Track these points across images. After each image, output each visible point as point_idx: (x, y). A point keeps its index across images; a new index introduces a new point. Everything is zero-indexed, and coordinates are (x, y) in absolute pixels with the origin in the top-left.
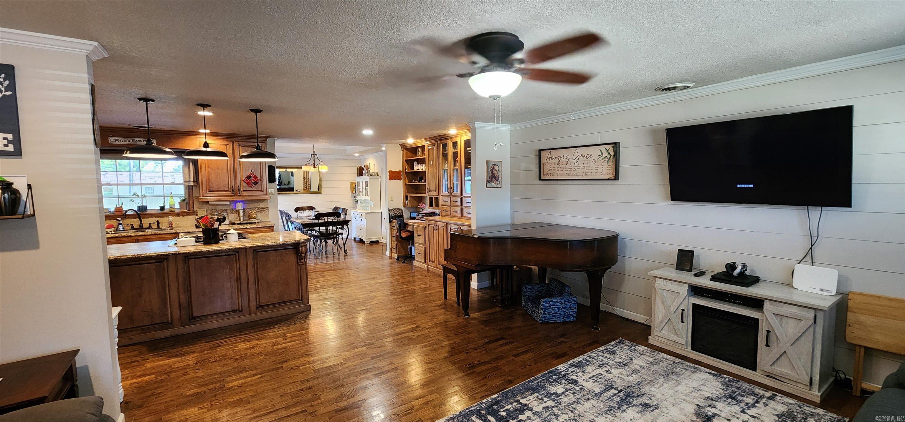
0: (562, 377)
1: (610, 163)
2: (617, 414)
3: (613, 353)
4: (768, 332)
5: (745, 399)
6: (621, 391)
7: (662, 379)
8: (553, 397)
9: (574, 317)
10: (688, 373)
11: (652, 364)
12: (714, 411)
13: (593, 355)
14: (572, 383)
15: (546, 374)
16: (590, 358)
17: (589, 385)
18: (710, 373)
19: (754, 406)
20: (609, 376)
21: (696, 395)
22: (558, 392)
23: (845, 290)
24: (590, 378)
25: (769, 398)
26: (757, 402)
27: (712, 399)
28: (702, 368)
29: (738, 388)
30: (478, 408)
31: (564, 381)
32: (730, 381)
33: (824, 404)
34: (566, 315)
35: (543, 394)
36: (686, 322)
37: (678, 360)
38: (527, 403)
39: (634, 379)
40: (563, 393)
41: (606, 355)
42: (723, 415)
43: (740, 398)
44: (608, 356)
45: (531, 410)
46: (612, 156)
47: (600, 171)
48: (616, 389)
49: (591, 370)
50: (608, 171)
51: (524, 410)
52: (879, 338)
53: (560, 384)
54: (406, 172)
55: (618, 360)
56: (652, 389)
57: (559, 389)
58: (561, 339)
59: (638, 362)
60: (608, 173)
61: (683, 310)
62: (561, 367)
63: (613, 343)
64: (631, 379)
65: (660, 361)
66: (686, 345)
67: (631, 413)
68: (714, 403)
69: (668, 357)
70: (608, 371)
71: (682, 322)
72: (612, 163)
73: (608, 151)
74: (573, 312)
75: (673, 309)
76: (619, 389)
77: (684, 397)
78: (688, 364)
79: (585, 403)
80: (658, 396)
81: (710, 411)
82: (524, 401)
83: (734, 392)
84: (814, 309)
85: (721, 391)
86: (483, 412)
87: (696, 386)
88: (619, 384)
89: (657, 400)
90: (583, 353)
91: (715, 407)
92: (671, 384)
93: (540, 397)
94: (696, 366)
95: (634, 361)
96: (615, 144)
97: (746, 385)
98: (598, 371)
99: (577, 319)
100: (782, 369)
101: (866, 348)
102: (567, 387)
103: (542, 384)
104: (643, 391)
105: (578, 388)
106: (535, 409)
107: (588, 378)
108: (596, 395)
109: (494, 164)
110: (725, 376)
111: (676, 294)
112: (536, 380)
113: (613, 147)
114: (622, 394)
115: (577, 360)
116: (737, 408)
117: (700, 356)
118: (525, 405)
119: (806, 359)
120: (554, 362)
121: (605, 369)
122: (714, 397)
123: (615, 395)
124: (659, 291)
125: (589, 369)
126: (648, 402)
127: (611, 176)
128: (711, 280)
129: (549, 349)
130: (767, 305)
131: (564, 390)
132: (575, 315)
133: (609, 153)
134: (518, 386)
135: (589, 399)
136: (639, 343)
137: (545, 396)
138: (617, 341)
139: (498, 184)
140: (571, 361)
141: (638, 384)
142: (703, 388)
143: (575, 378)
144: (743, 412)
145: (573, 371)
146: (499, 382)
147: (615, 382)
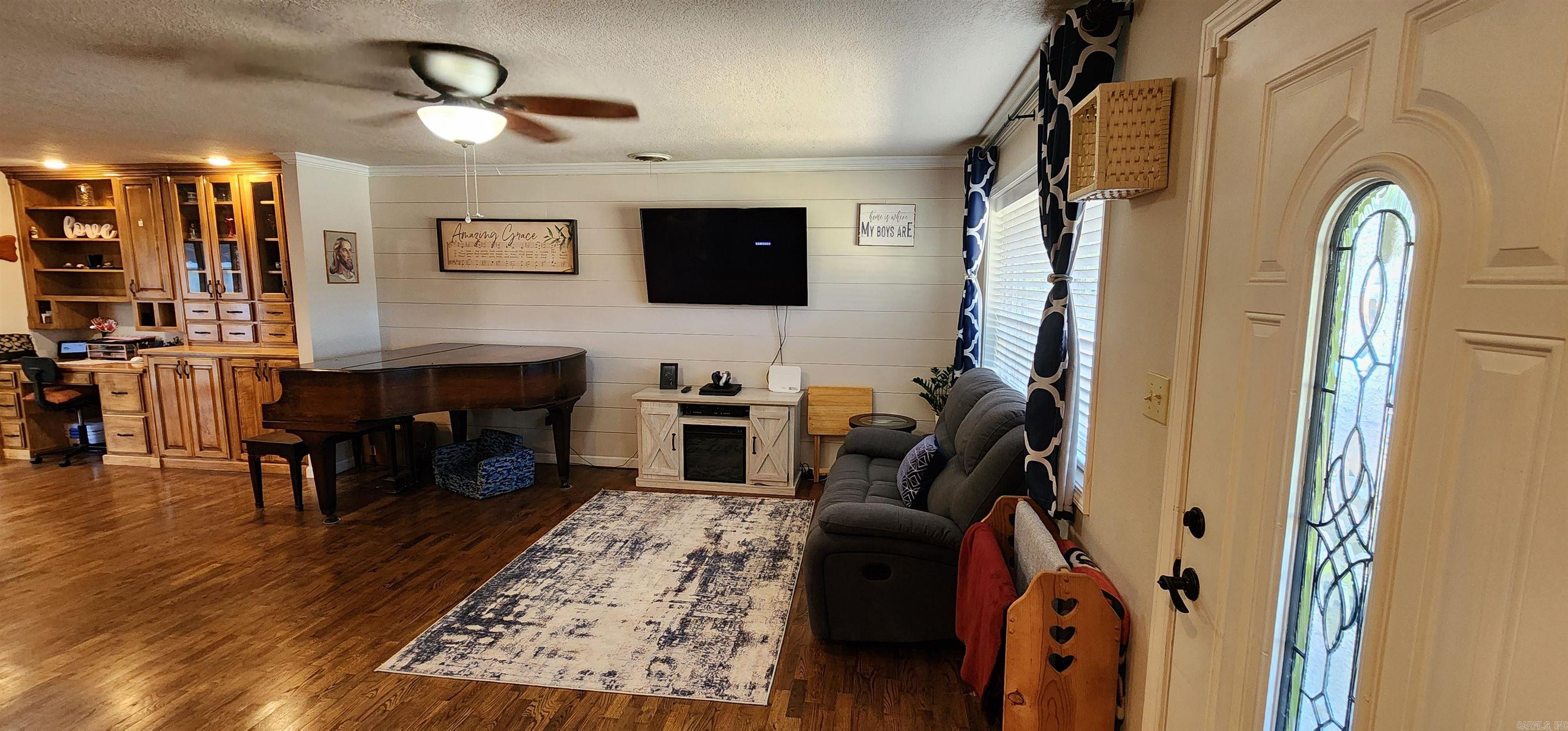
0: (547, 552)
1: (564, 250)
2: (632, 564)
3: (601, 507)
4: (754, 438)
5: (741, 510)
6: (627, 541)
7: (665, 517)
8: (548, 574)
9: (531, 479)
10: (687, 503)
11: (648, 506)
12: (720, 528)
13: (577, 516)
14: (566, 553)
15: (525, 555)
16: (575, 520)
17: (588, 548)
18: (707, 498)
19: (750, 513)
20: (607, 532)
21: (701, 521)
22: (553, 568)
23: (806, 387)
24: (585, 541)
25: (760, 503)
26: (752, 509)
27: (716, 520)
28: (698, 496)
29: (734, 503)
30: (445, 625)
31: (554, 554)
32: (725, 499)
33: (798, 495)
34: (520, 479)
35: (534, 576)
36: (677, 449)
37: (673, 495)
38: (517, 592)
39: (636, 525)
40: (560, 566)
41: (593, 512)
42: (729, 529)
43: (738, 511)
44: (596, 512)
45: (527, 597)
46: (567, 239)
47: (549, 259)
48: (620, 541)
49: (582, 532)
50: (563, 260)
51: (518, 601)
52: (829, 424)
53: (551, 558)
54: (33, 242)
55: (609, 513)
56: (658, 529)
57: (553, 564)
58: (524, 512)
59: (632, 509)
60: (563, 264)
61: (674, 435)
62: (542, 541)
63: (595, 497)
64: (632, 527)
65: (656, 500)
66: (679, 476)
67: (646, 557)
68: (719, 522)
69: (662, 494)
70: (603, 527)
71: (674, 449)
72: (567, 250)
73: (560, 231)
74: (529, 472)
75: (662, 436)
76: (624, 540)
77: (691, 526)
78: (684, 495)
79: (593, 566)
80: (666, 533)
81: (718, 530)
82: (511, 593)
83: (732, 508)
84: (787, 406)
85: (721, 510)
86: (456, 626)
87: (699, 513)
88: (622, 536)
89: (667, 537)
90: (564, 518)
91: (720, 525)
92: (674, 518)
93: (531, 580)
94: (692, 495)
95: (628, 508)
96: (571, 221)
97: (739, 499)
98: (591, 531)
99: (535, 482)
100: (766, 473)
101: (822, 436)
102: (561, 558)
103: (526, 567)
104: (649, 534)
105: (576, 555)
106: (531, 595)
107: (582, 541)
108: (600, 554)
109: (342, 239)
110: (720, 496)
111: (665, 417)
112: (515, 565)
113: (568, 226)
114: (629, 544)
115: (559, 527)
116: (739, 520)
117: (693, 484)
118: (516, 596)
119: (784, 456)
120: (529, 539)
121: (598, 526)
122: (717, 516)
123: (622, 547)
124: (646, 417)
125: (579, 532)
126: (659, 542)
127: (566, 268)
128: (700, 394)
129: (513, 527)
130: (753, 411)
131: (559, 563)
132: (532, 477)
133: (562, 235)
134: (493, 580)
135: (594, 561)
136: (626, 490)
137: (538, 577)
138: (599, 493)
139: (351, 277)
140: (553, 531)
141: (642, 529)
142: (705, 513)
143: (567, 546)
144: (744, 521)
145: (561, 540)
146: (458, 586)
147: (617, 535)
